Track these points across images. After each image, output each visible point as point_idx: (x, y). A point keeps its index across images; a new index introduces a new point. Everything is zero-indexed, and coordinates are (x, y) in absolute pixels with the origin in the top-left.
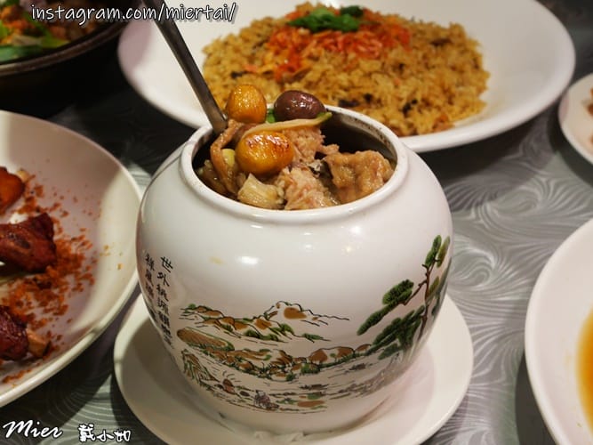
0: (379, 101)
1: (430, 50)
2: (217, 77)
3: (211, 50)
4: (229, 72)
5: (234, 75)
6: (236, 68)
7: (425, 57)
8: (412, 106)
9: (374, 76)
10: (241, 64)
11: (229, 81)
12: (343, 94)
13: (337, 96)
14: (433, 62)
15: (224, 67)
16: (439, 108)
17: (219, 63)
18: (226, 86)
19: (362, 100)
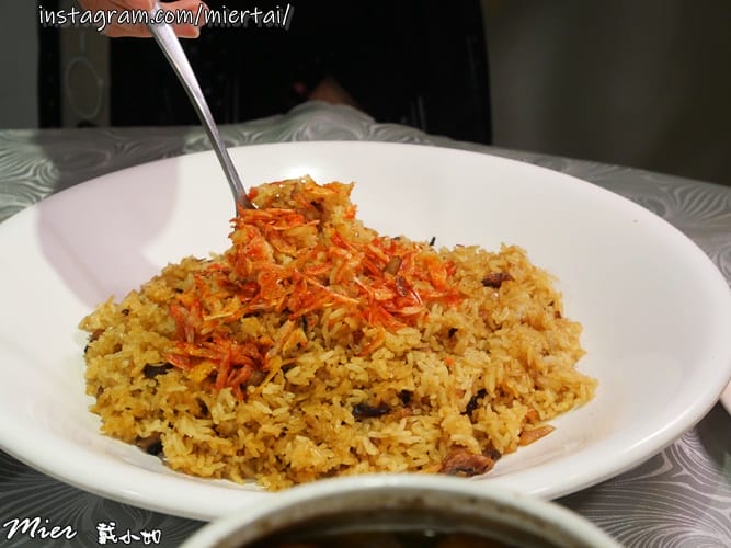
0: (426, 401)
1: (489, 297)
2: (116, 377)
3: (97, 325)
4: (141, 366)
5: (149, 371)
6: (152, 358)
7: (482, 310)
8: (479, 401)
9: (410, 357)
10: (160, 351)
11: (141, 383)
12: (360, 395)
13: (350, 400)
14: (498, 316)
15: (131, 358)
16: (522, 399)
17: (118, 348)
18: (136, 393)
19: (395, 402)
